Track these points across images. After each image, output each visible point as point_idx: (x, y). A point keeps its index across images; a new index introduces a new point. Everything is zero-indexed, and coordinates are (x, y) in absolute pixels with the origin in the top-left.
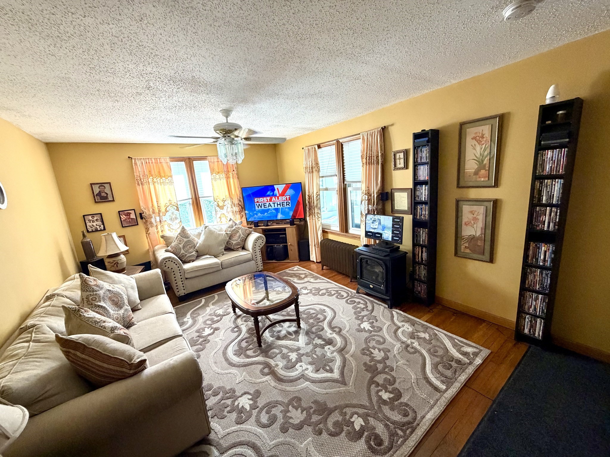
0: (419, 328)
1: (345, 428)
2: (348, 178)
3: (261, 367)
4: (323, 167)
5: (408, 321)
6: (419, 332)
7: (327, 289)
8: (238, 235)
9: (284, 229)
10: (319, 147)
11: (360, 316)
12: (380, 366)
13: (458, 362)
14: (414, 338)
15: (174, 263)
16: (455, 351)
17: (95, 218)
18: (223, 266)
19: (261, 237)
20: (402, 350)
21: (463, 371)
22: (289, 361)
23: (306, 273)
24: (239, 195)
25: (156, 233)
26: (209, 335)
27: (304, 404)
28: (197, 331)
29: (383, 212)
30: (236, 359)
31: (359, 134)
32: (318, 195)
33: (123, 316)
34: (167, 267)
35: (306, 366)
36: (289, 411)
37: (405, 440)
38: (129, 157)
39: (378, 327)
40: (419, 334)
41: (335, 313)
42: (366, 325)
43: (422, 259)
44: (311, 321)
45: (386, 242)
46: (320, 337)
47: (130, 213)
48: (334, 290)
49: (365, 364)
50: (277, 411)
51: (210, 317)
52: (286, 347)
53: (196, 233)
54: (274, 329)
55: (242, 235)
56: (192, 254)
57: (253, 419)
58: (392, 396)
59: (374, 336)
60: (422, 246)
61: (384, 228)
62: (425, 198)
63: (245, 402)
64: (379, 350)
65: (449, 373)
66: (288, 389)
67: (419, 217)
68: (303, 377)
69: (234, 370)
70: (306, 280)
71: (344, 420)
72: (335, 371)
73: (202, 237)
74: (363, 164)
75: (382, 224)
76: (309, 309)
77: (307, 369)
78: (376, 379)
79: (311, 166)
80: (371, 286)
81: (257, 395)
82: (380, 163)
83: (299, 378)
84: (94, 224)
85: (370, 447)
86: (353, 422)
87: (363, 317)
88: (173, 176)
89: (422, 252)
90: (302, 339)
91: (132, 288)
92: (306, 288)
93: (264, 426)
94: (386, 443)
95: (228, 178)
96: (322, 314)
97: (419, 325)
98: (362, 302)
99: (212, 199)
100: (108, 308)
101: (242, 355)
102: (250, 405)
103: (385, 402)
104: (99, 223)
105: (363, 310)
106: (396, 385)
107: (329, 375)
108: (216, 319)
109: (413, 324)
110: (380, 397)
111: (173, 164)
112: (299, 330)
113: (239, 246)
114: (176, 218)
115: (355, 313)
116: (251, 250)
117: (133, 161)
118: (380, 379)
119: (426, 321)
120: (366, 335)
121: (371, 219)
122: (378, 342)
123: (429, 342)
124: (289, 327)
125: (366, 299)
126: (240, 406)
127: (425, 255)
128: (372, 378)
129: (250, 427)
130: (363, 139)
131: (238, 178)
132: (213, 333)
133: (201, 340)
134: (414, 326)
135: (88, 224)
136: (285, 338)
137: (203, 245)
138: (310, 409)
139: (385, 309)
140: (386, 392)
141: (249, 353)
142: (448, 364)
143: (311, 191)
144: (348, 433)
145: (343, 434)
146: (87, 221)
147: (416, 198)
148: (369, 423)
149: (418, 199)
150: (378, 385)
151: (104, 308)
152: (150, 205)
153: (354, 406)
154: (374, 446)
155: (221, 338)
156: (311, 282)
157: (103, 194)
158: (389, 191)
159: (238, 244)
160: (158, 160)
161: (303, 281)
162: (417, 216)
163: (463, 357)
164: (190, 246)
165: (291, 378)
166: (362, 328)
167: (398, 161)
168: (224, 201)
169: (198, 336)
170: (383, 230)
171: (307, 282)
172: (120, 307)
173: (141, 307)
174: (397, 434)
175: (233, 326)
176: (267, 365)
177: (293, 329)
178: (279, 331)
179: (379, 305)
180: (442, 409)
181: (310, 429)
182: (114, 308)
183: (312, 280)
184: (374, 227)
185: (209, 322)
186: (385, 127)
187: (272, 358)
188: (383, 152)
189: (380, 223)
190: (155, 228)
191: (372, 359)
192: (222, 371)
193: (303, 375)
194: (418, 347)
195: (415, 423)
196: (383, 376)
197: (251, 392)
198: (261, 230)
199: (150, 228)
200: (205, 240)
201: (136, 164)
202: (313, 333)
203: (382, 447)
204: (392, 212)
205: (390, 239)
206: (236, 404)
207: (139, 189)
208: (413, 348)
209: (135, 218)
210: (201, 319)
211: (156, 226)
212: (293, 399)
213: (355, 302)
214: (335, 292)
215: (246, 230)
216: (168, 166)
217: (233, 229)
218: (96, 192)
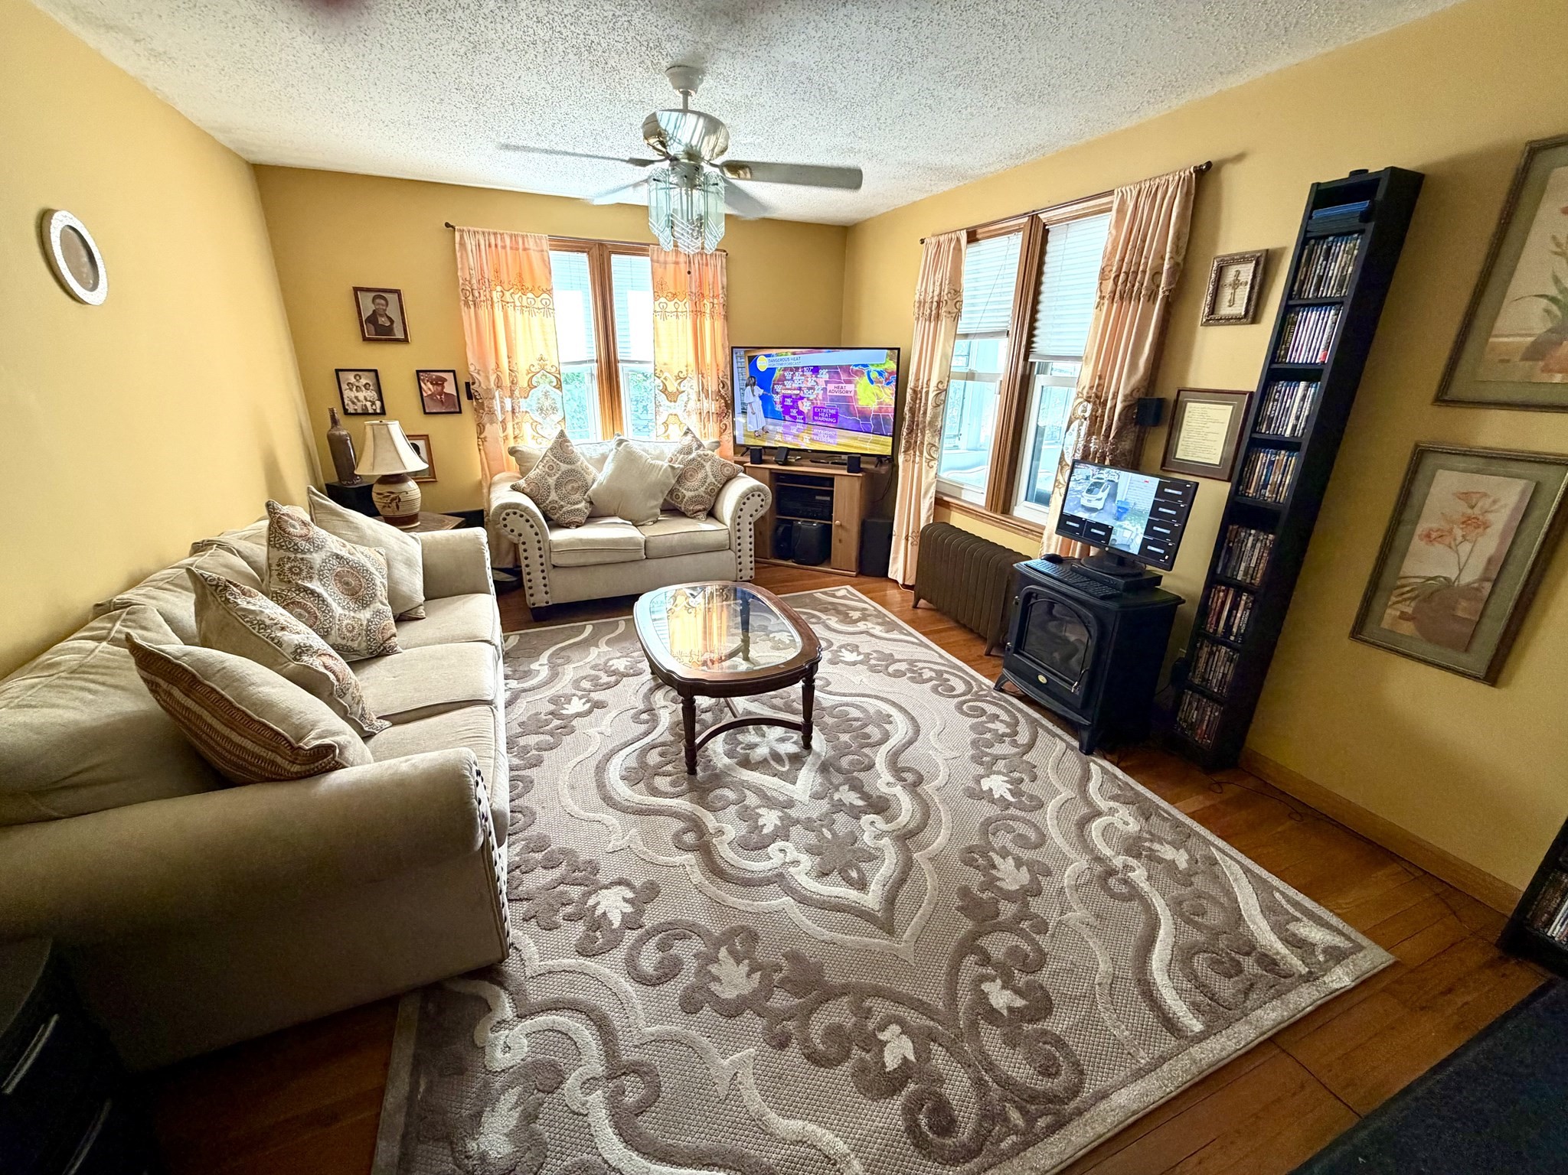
0: (1165, 831)
1: (856, 1052)
2: (1041, 344)
3: (678, 825)
4: (973, 305)
5: (1133, 800)
6: (1161, 841)
7: (912, 663)
8: (700, 475)
9: (829, 480)
10: (972, 237)
11: (987, 754)
12: (1008, 910)
13: (1268, 962)
14: (1138, 856)
15: (528, 521)
16: (1264, 925)
17: (363, 381)
18: (648, 552)
19: (759, 489)
20: (1090, 882)
21: (1279, 995)
22: (757, 828)
23: (865, 609)
24: (722, 367)
25: (501, 441)
26: (579, 715)
27: (760, 954)
28: (554, 701)
29: (1133, 463)
30: (623, 791)
31: (1111, 193)
32: (942, 392)
33: (368, 625)
34: (508, 529)
35: (795, 853)
36: (716, 960)
37: (1026, 1145)
38: (447, 225)
39: (1031, 797)
40: (1156, 846)
41: (917, 731)
42: (997, 784)
43: (1228, 626)
44: (845, 738)
45: (1121, 558)
46: (856, 787)
47: (444, 380)
48: (931, 669)
49: (965, 892)
50: (686, 950)
51: (593, 672)
52: (759, 792)
53: (596, 455)
54: (740, 737)
55: (711, 479)
56: (576, 507)
57: (619, 954)
58: (1019, 1003)
59: (1014, 818)
60: (1240, 588)
61: (1122, 512)
62: (1294, 427)
63: (613, 904)
64: (1019, 863)
65: (1226, 988)
66: (731, 900)
67: (1256, 491)
68: (779, 879)
69: (611, 818)
70: (862, 626)
71: (860, 1027)
72: (872, 887)
73: (609, 468)
74: (1102, 298)
75: (1118, 498)
76: (847, 705)
77: (796, 863)
78: (983, 942)
79: (936, 299)
80: (1042, 679)
81: (649, 893)
82: (1160, 297)
83: (768, 881)
84: (361, 395)
85: (913, 1129)
86: (883, 1044)
87: (996, 758)
88: (555, 292)
89: (1235, 606)
90: (807, 778)
91: (409, 563)
92: (855, 648)
93: (642, 979)
94: (965, 1133)
95: (697, 313)
96: (879, 726)
97: (1164, 819)
98: (1004, 716)
99: (649, 369)
100: (330, 600)
101: (642, 784)
102: (624, 914)
103: (992, 1015)
104: (372, 394)
105: (1000, 738)
106: (1043, 977)
107: (853, 894)
108: (605, 679)
109: (1146, 812)
110: (983, 997)
111: (558, 258)
112: (805, 752)
113: (700, 507)
114: (554, 409)
115: (974, 743)
116: (728, 521)
117: (457, 235)
118: (998, 945)
119: (1192, 816)
120: (991, 811)
121: (1087, 478)
122: (1022, 841)
123: (1186, 879)
124: (782, 740)
125: (1020, 711)
126: (599, 912)
127: (1241, 617)
128: (976, 935)
129: (607, 971)
130: (1121, 211)
131: (726, 317)
132: (590, 712)
133: (556, 722)
134: (1147, 819)
135: (347, 393)
136: (762, 765)
137: (607, 488)
138: (776, 971)
139: (1069, 752)
140: (1003, 987)
141: (662, 783)
142: (1232, 959)
143: (923, 377)
144: (862, 1070)
145: (847, 1067)
146: (344, 386)
147: (1262, 423)
148: (929, 1059)
149: (1268, 427)
150: (986, 960)
151: (319, 596)
152: (493, 366)
153: (898, 999)
154: (925, 1129)
155: (602, 729)
156: (873, 635)
157: (382, 320)
158: (1170, 395)
159: (695, 500)
160: (520, 241)
161: (851, 629)
162: (1248, 487)
163: (1287, 952)
164: (575, 485)
165: (748, 875)
166: (985, 788)
167: (1227, 293)
168: (681, 379)
169: (552, 713)
170: (1118, 519)
171: (862, 633)
172: (364, 604)
173: (424, 614)
174: (1006, 1120)
175: (642, 707)
176: (696, 825)
177: (790, 748)
178: (752, 746)
179: (1055, 735)
180: (1171, 1089)
181: (759, 1024)
182: (346, 600)
183: (878, 630)
184: (1091, 506)
185: (586, 684)
186: (1209, 164)
187: (714, 810)
188: (1180, 259)
189: (1112, 496)
190: (498, 427)
191: (990, 883)
192: (582, 812)
193: (781, 876)
194: (1145, 886)
195: (1073, 1105)
196: (1012, 940)
197: (637, 884)
198: (767, 472)
199: (488, 426)
200: (613, 477)
201: (463, 244)
202: (839, 770)
203: (949, 1142)
204: (1163, 464)
205: (1135, 549)
206: (591, 902)
207: (467, 315)
208: (1125, 882)
209: (455, 394)
210: (569, 672)
211: (503, 422)
212: (733, 932)
213: (983, 712)
214: (934, 674)
215: (725, 465)
216: (544, 261)
217: (691, 457)
218: (366, 313)
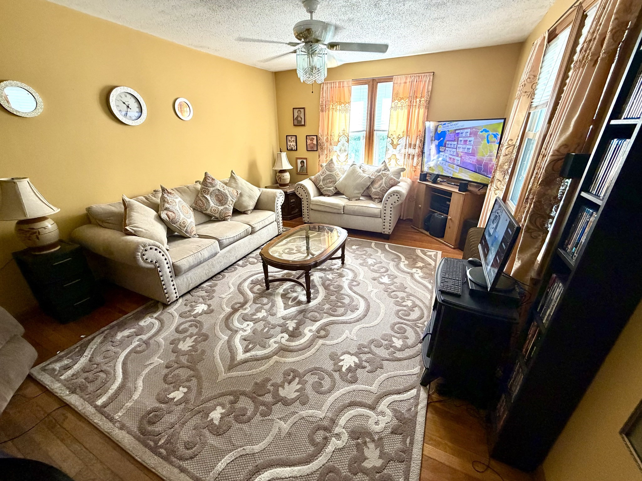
1: (172, 385)
3: (241, 301)
5: (404, 421)
6: (379, 446)
7: (410, 295)
8: (380, 183)
9: (450, 194)
10: (554, 34)
12: (267, 398)
14: (353, 438)
15: (304, 191)
17: (293, 139)
18: (345, 211)
22: (254, 315)
27: (200, 345)
30: (246, 284)
33: (221, 211)
34: (298, 192)
35: (249, 328)
36: (191, 337)
39: (355, 377)
40: (372, 446)
41: (358, 320)
44: (327, 306)
46: (300, 323)
47: (314, 139)
48: (414, 302)
49: (266, 380)
50: (192, 330)
52: (273, 305)
55: (384, 185)
56: (329, 189)
57: (184, 320)
58: (216, 422)
59: (331, 377)
63: (200, 309)
64: (300, 390)
66: (218, 327)
68: (235, 332)
69: (234, 289)
70: (414, 270)
71: (182, 381)
72: (248, 354)
73: (345, 175)
76: (349, 296)
77: (245, 331)
78: (242, 398)
81: (208, 312)
83: (232, 330)
84: (292, 144)
86: (178, 390)
87: (370, 353)
88: (352, 103)
92: (393, 278)
93: (177, 329)
95: (411, 106)
96: (346, 310)
98: (411, 340)
99: (386, 134)
100: (210, 201)
101: (253, 285)
102: (198, 313)
103: (205, 416)
104: (294, 144)
105: (390, 347)
106: (236, 425)
107: (240, 351)
109: (400, 430)
111: (355, 89)
113: (377, 197)
114: (345, 151)
115: (372, 341)
116: (382, 205)
119: (425, 456)
120: (328, 366)
122: (318, 385)
126: (196, 308)
128: (244, 394)
131: (428, 107)
134: (393, 433)
135: (288, 143)
136: (287, 299)
138: (195, 351)
140: (221, 414)
144: (166, 390)
145: (165, 386)
146: (288, 141)
150: (233, 402)
151: (208, 199)
152: (326, 133)
153: (199, 385)
154: (149, 416)
156: (412, 277)
157: (299, 119)
159: (376, 193)
160: (342, 83)
161: (406, 270)
164: (331, 180)
165: (231, 325)
166: (342, 358)
168: (399, 138)
171: (409, 273)
172: (222, 205)
173: (249, 213)
174: (160, 439)
176: (244, 303)
181: (173, 359)
182: (217, 203)
183: (419, 275)
187: (254, 303)
191: (278, 386)
192: (231, 284)
193: (237, 331)
194: (330, 449)
196: (250, 407)
197: (211, 308)
198: (425, 186)
199: (321, 156)
202: (305, 315)
206: (198, 305)
208: (326, 439)
209: (316, 144)
212: (205, 335)
213: (404, 333)
214: (411, 305)
215: (391, 179)
216: (349, 90)
217: (379, 174)
218: (295, 117)
